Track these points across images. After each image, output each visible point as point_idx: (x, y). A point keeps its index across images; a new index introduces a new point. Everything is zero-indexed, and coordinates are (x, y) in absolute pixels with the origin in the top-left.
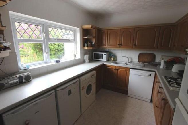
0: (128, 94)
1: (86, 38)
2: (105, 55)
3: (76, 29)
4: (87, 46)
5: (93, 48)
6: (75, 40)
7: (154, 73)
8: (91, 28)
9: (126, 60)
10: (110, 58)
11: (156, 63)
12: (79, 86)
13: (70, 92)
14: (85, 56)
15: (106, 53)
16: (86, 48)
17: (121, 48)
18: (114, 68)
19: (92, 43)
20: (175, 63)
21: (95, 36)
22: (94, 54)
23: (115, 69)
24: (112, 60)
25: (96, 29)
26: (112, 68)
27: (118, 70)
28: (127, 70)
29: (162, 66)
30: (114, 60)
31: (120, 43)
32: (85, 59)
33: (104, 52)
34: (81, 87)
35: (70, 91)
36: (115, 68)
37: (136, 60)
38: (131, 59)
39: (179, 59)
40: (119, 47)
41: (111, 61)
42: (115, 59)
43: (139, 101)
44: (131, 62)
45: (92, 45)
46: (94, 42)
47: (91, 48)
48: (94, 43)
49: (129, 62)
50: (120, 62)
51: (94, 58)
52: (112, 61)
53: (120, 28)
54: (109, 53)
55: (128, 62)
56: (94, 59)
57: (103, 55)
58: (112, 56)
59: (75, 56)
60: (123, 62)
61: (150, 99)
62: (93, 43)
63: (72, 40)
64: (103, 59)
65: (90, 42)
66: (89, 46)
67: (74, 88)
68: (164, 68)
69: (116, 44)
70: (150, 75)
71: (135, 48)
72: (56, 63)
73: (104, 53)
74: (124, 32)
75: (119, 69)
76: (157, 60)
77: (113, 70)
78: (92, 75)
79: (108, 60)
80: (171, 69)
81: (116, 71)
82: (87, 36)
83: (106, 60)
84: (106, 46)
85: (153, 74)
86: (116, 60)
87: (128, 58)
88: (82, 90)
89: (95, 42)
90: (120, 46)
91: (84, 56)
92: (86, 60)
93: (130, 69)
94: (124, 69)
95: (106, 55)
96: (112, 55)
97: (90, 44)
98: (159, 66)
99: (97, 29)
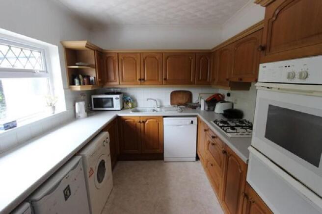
0: (165, 159)
1: (77, 67)
2: (117, 99)
3: (47, 48)
4: (80, 84)
5: (92, 87)
6: (47, 72)
7: (196, 118)
8: (86, 47)
9: (152, 104)
10: (125, 104)
11: (194, 104)
12: (82, 171)
13: (68, 192)
14: (77, 104)
15: (118, 96)
16: (77, 88)
17: (145, 85)
18: (137, 120)
19: (88, 77)
20: (217, 102)
21: (94, 63)
22: (94, 99)
23: (140, 122)
24: (130, 106)
25: (94, 50)
26: (134, 121)
27: (144, 122)
28: (159, 120)
29: (202, 108)
30: (133, 107)
31: (142, 77)
32: (77, 111)
33: (114, 93)
34: (88, 170)
35: (68, 188)
36: (139, 120)
37: (167, 102)
38: (161, 102)
39: (220, 96)
40: (141, 84)
41: (128, 108)
42: (135, 104)
43: (181, 164)
44: (161, 106)
45: (90, 83)
46: (93, 74)
47: (89, 88)
48: (94, 78)
49: (158, 108)
50: (144, 109)
51: (95, 107)
52: (131, 108)
53: (139, 52)
54: (122, 94)
55: (156, 107)
56: (94, 109)
57: (112, 99)
58: (130, 100)
59: (54, 107)
60: (148, 109)
61: (195, 155)
62: (92, 78)
63: (40, 71)
64: (113, 106)
65: (84, 76)
66: (84, 84)
67: (75, 179)
68: (205, 109)
69: (135, 79)
70: (192, 122)
71: (166, 84)
72: (4, 131)
73: (114, 97)
74: (146, 58)
75: (146, 121)
76: (195, 100)
77: (136, 124)
78: (104, 141)
79: (123, 108)
80: (214, 110)
81: (142, 124)
82: (77, 64)
83: (119, 109)
84: (117, 83)
85: (195, 120)
86: (137, 107)
87: (155, 100)
88: (90, 177)
89: (95, 76)
90: (142, 81)
91: (75, 105)
92: (79, 112)
93: (164, 119)
94: (155, 120)
95: (119, 100)
96: (129, 98)
97: (85, 79)
98: (199, 107)
99: (97, 50)
